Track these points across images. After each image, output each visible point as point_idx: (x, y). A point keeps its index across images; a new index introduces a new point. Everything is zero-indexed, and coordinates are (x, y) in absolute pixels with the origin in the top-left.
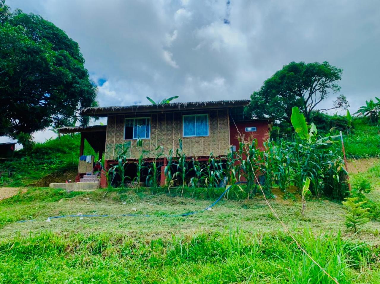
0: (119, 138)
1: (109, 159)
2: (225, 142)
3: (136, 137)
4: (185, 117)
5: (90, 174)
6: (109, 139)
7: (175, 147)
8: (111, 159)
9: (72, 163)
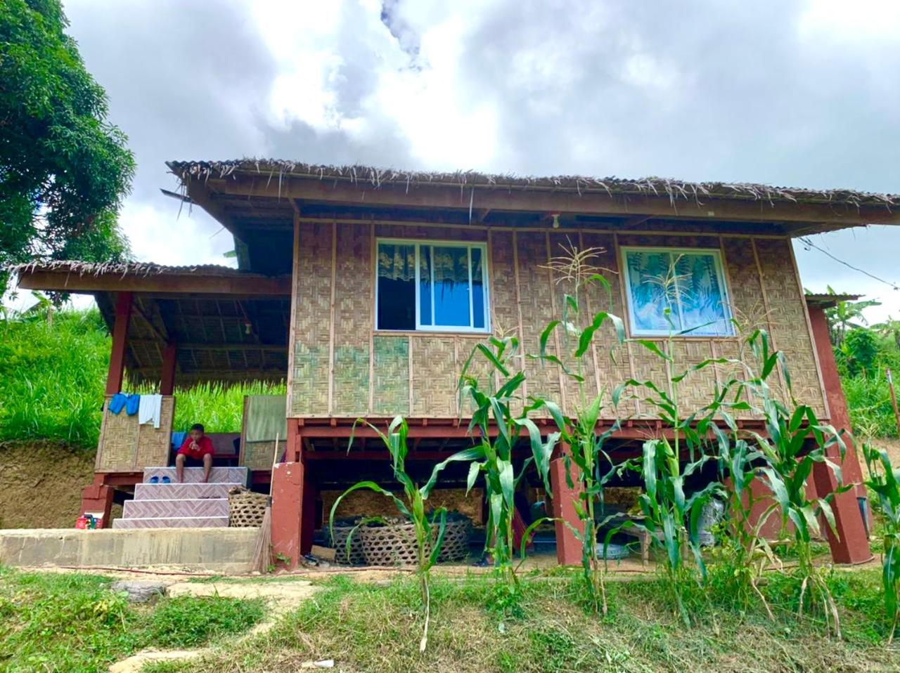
0: (351, 323)
1: (308, 416)
2: (800, 364)
3: (430, 323)
4: (628, 254)
5: (166, 479)
6: (305, 324)
7: (605, 376)
8: (317, 416)
9: (26, 424)
